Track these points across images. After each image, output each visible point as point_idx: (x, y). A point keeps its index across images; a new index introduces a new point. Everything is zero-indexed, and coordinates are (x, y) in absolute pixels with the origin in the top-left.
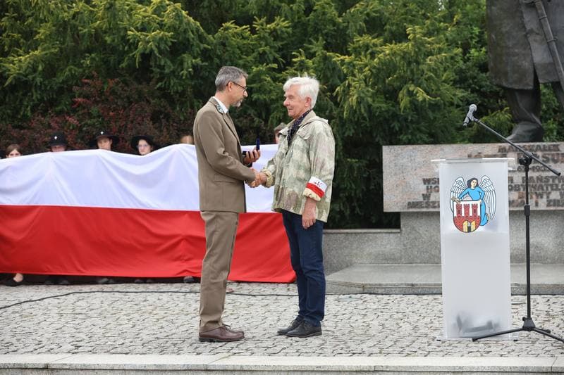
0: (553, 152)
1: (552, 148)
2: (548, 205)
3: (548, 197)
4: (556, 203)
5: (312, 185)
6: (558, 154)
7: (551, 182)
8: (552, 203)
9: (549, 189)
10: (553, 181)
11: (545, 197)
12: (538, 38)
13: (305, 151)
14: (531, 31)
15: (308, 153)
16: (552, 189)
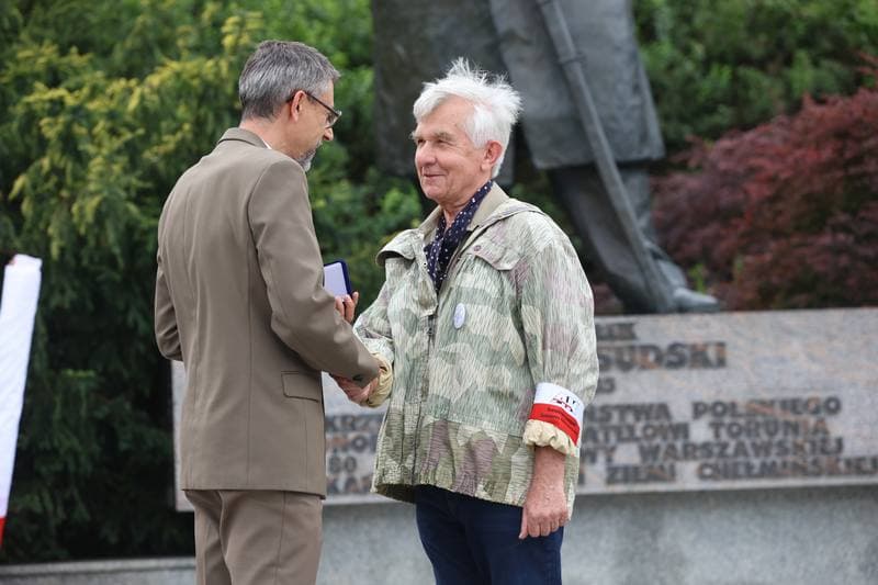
0: (619, 343)
1: (616, 331)
2: (611, 480)
3: (609, 460)
4: (630, 474)
5: (549, 408)
6: (632, 348)
7: (615, 419)
8: (619, 475)
9: (613, 438)
10: (622, 417)
11: (601, 458)
12: (528, 52)
13: (508, 306)
14: (511, 36)
15: (517, 313)
16: (621, 439)
